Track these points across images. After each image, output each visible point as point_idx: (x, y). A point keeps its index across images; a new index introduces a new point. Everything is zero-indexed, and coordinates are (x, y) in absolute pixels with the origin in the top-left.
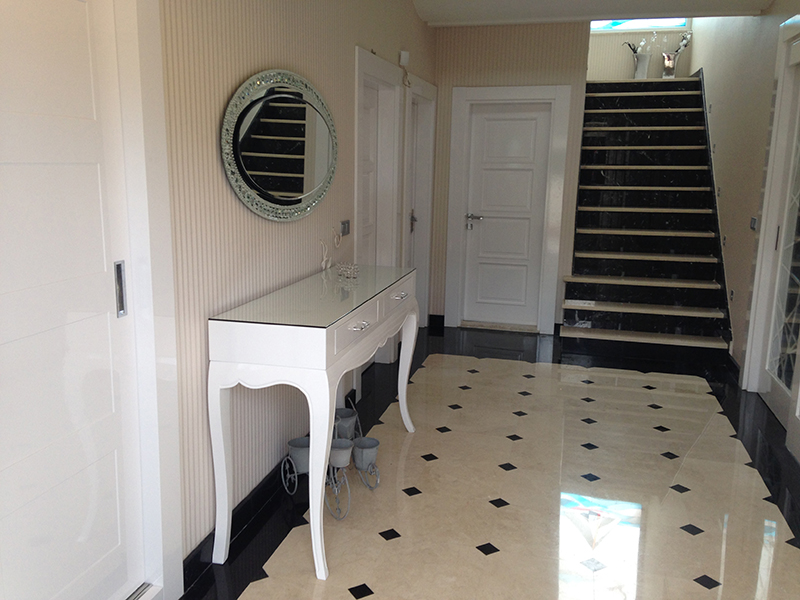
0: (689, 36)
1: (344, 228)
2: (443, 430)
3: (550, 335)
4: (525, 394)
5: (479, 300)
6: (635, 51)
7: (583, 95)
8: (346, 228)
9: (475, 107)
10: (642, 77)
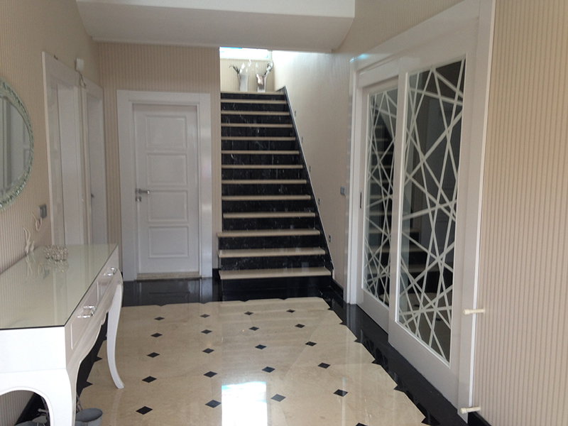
0: (272, 65)
1: (43, 212)
2: (149, 379)
3: (209, 278)
4: (207, 332)
5: (150, 256)
6: (238, 71)
7: (219, 101)
8: (44, 211)
9: (136, 106)
10: (245, 89)
